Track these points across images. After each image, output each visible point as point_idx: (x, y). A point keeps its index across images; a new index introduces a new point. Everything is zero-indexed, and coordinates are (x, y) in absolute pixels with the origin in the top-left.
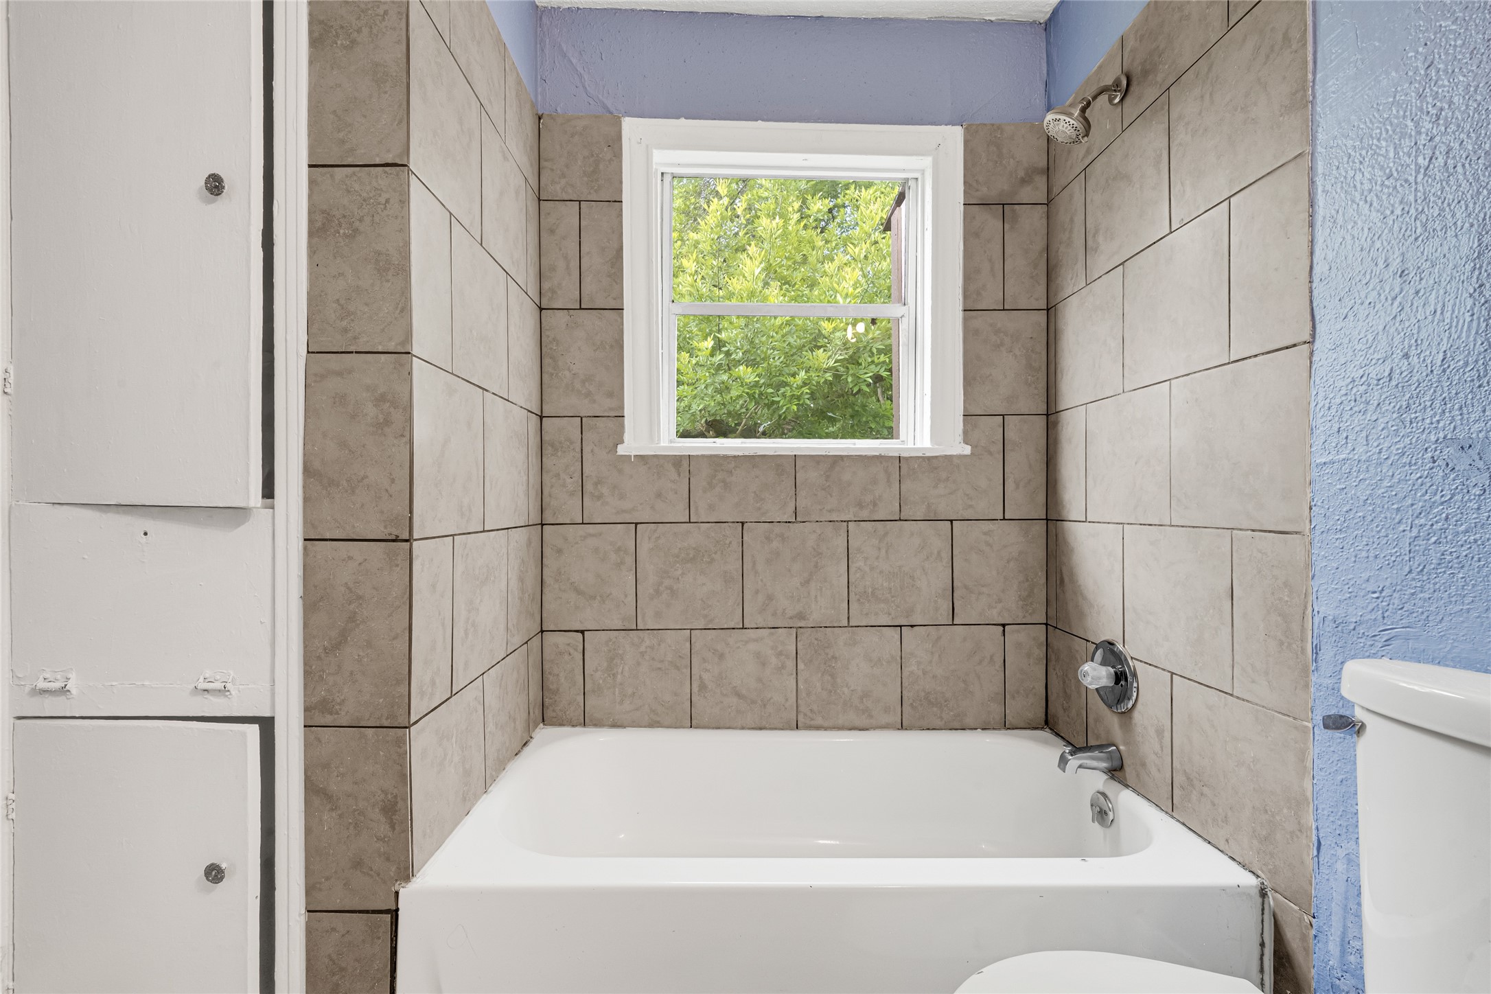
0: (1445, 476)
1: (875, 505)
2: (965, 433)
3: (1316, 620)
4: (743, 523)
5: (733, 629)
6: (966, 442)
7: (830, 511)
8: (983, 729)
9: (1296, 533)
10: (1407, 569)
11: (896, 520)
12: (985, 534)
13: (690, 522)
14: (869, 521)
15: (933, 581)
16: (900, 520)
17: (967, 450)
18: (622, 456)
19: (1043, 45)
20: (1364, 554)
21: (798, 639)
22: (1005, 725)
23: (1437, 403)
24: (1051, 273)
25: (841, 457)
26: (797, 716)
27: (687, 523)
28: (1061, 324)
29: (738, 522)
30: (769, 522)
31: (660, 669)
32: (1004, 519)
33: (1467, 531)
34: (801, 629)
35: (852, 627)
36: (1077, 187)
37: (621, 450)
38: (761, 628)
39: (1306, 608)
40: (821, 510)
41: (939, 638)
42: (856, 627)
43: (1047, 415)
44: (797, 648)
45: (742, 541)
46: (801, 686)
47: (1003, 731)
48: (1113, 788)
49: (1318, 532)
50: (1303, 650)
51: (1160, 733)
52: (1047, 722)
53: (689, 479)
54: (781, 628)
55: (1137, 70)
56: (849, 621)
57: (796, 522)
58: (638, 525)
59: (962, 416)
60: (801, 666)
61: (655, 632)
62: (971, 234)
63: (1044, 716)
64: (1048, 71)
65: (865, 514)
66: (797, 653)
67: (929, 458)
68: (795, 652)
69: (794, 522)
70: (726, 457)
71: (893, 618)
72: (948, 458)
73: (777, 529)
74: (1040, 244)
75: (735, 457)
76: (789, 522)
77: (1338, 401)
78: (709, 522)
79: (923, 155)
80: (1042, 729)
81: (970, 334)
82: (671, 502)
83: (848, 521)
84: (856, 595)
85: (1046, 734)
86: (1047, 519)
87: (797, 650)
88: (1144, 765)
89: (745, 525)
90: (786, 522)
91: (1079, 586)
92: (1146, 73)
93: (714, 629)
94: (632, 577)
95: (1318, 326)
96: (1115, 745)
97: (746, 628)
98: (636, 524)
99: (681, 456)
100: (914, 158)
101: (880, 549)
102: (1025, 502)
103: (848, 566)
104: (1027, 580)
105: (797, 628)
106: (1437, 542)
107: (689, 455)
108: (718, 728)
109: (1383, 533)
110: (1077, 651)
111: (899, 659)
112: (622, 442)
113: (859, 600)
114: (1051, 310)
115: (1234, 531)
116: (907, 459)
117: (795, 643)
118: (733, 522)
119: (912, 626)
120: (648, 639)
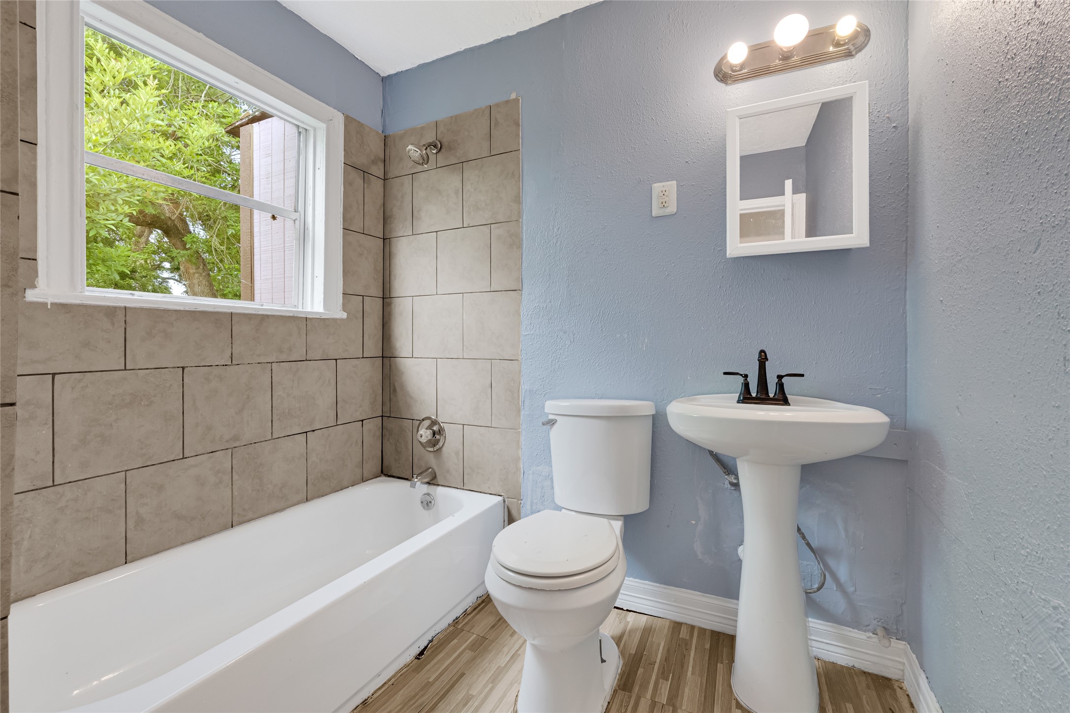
0: (560, 341)
1: (290, 350)
2: (344, 305)
3: (523, 391)
4: (183, 368)
5: (173, 461)
6: (344, 310)
7: (258, 356)
8: (352, 486)
9: (516, 360)
10: (550, 371)
11: (304, 361)
12: (354, 367)
13: (125, 369)
14: (287, 362)
15: (325, 400)
16: (306, 360)
17: (344, 315)
18: (32, 303)
19: (381, 89)
20: (538, 366)
21: (233, 457)
22: (364, 480)
23: (558, 318)
24: (386, 219)
25: (268, 316)
26: (232, 518)
27: (122, 370)
28: (394, 250)
29: (178, 367)
30: (209, 366)
31: (87, 518)
32: (363, 358)
33: (565, 358)
34: (236, 448)
35: (274, 439)
36: (407, 180)
37: (31, 295)
38: (201, 455)
39: (519, 387)
40: (252, 355)
41: (329, 435)
42: (277, 438)
43: (383, 298)
44: (232, 464)
45: (183, 383)
46: (235, 493)
47: (362, 484)
48: (432, 489)
49: (523, 360)
50: (518, 403)
51: (457, 454)
52: (382, 472)
53: (125, 329)
54: (219, 451)
55: (445, 144)
56: (272, 436)
57: (232, 364)
58: (56, 376)
59: (342, 294)
60: (235, 477)
61: (80, 483)
62: (348, 183)
63: (381, 469)
64: (383, 105)
65: (283, 357)
66: (232, 468)
67: (324, 319)
68: (231, 467)
69: (230, 365)
70: (167, 311)
71: (302, 428)
72: (335, 320)
73: (216, 371)
74: (380, 201)
75: (176, 311)
76: (226, 365)
77: (531, 313)
78: (148, 369)
79: (319, 120)
80: (380, 476)
81: (346, 244)
82: (102, 351)
83: (272, 363)
84: (277, 415)
85: (383, 478)
86: (383, 357)
87: (232, 466)
88: (448, 471)
89: (186, 370)
90: (224, 365)
91: (408, 391)
92: (450, 148)
93: (153, 465)
94: (47, 432)
95: (523, 285)
96: (430, 468)
97: (186, 458)
98: (54, 375)
99: (115, 308)
100: (315, 120)
101: (293, 381)
102: (373, 348)
103: (272, 395)
104: (374, 392)
105: (232, 448)
106: (558, 361)
107: (125, 308)
108: (158, 553)
109: (543, 359)
110: (406, 427)
111: (305, 454)
112: (34, 286)
113: (279, 419)
114: (386, 240)
115: (492, 360)
116: (311, 319)
117: (231, 461)
118: (174, 368)
119: (313, 431)
120: (69, 493)
